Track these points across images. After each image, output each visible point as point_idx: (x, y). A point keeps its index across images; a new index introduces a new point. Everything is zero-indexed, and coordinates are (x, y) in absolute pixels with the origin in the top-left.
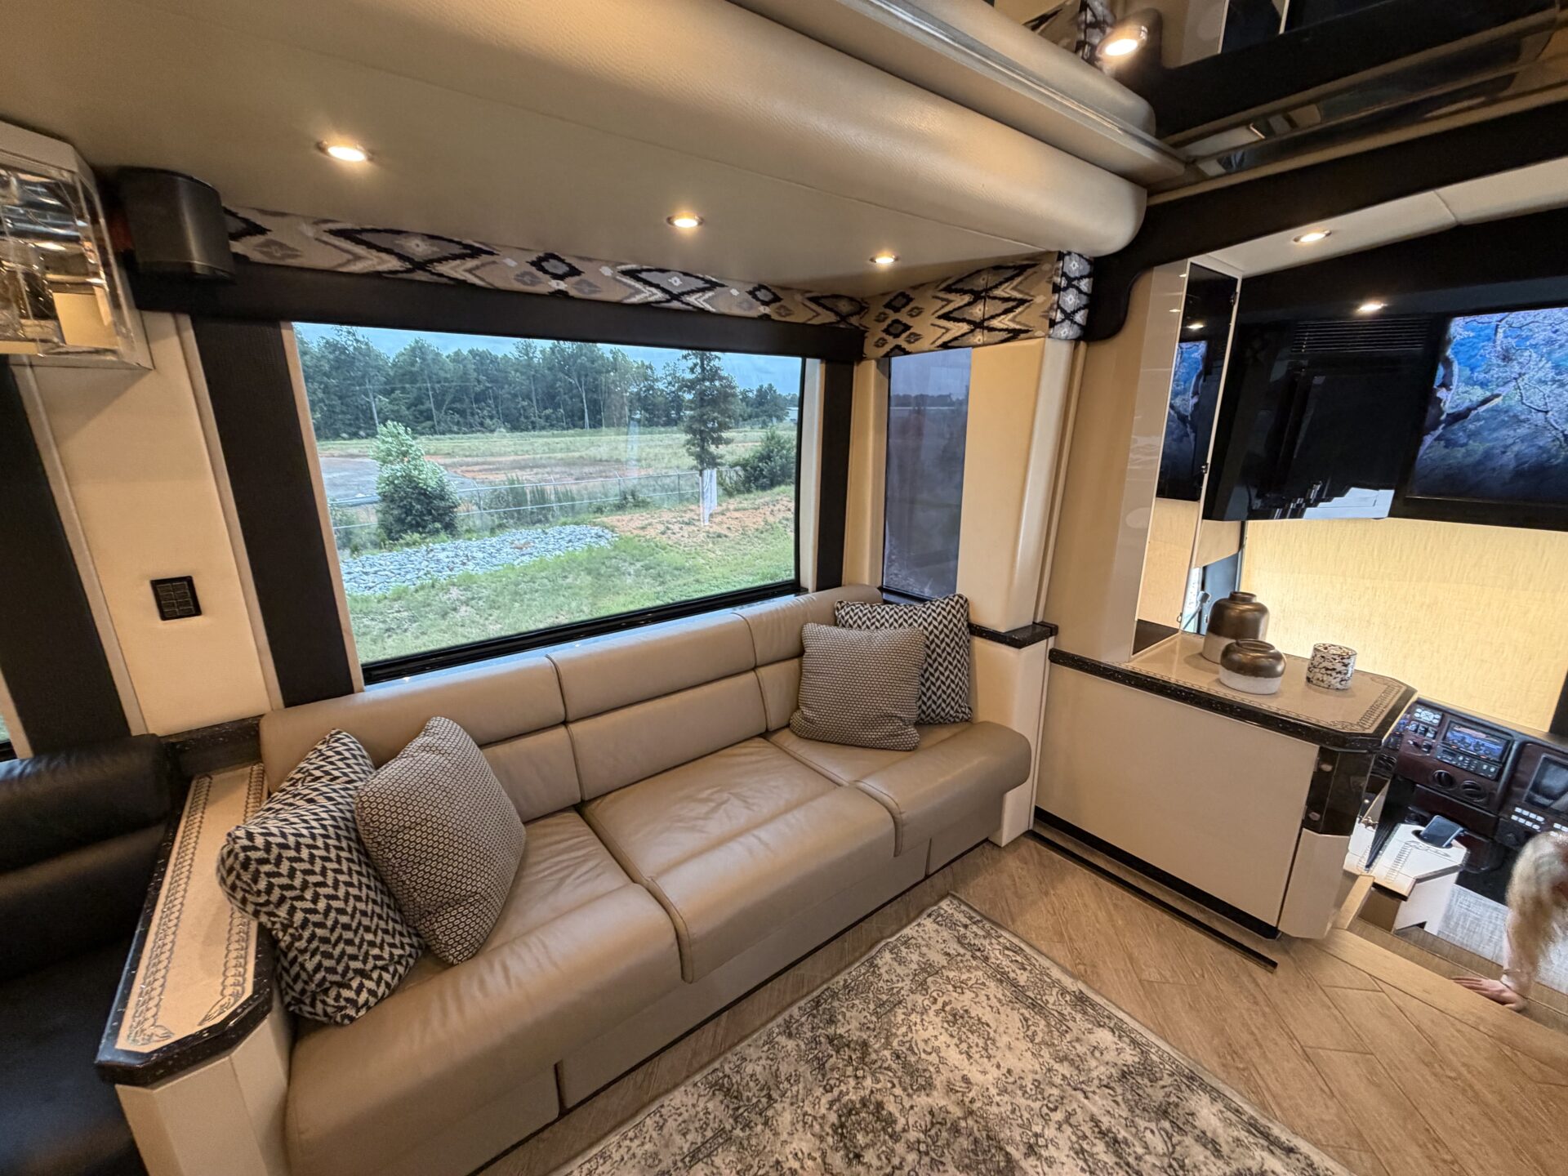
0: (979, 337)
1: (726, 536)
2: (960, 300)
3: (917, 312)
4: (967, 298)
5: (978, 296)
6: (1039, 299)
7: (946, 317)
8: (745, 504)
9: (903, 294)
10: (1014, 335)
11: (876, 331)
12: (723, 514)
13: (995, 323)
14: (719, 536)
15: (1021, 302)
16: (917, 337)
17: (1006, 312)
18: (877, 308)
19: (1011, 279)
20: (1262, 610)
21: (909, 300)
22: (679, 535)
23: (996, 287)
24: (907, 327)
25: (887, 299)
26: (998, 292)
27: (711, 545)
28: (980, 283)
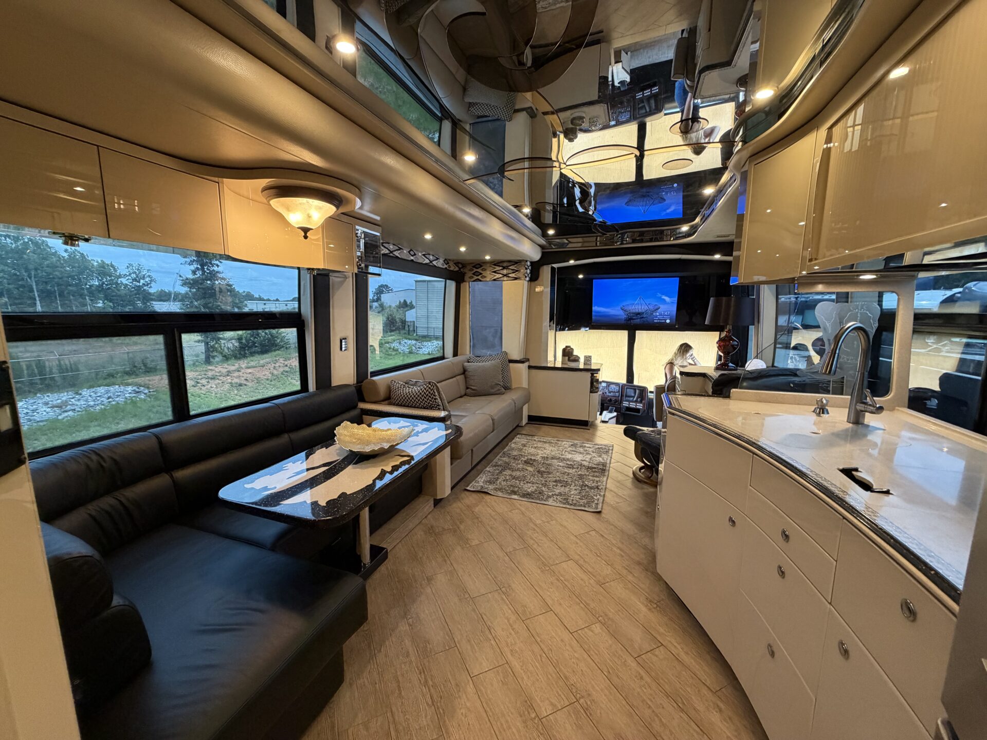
0: (505, 278)
1: (246, 385)
2: (498, 268)
3: (485, 270)
4: (501, 268)
5: (504, 268)
6: (522, 271)
7: (495, 272)
8: (252, 364)
9: (479, 264)
10: (516, 279)
11: (470, 274)
12: (239, 371)
13: (510, 275)
14: (241, 385)
15: (517, 271)
16: (485, 277)
17: (513, 273)
18: (469, 267)
19: (514, 265)
20: (572, 349)
21: (481, 266)
22: (209, 387)
23: (510, 266)
24: (481, 274)
25: (473, 265)
26: (510, 267)
27: (236, 392)
28: (505, 264)
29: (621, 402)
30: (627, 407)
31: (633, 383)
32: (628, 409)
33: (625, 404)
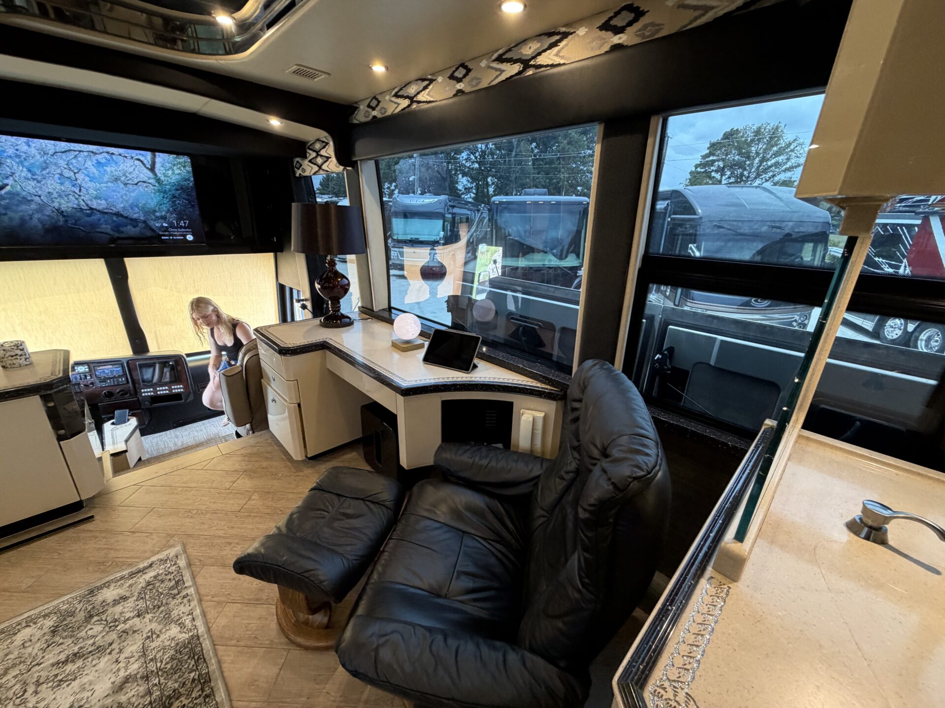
29: (136, 392)
30: (152, 397)
31: (148, 351)
32: (156, 399)
33: (147, 392)
